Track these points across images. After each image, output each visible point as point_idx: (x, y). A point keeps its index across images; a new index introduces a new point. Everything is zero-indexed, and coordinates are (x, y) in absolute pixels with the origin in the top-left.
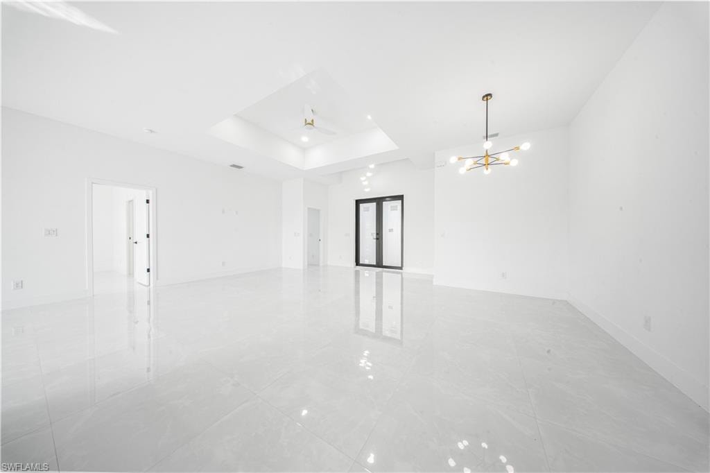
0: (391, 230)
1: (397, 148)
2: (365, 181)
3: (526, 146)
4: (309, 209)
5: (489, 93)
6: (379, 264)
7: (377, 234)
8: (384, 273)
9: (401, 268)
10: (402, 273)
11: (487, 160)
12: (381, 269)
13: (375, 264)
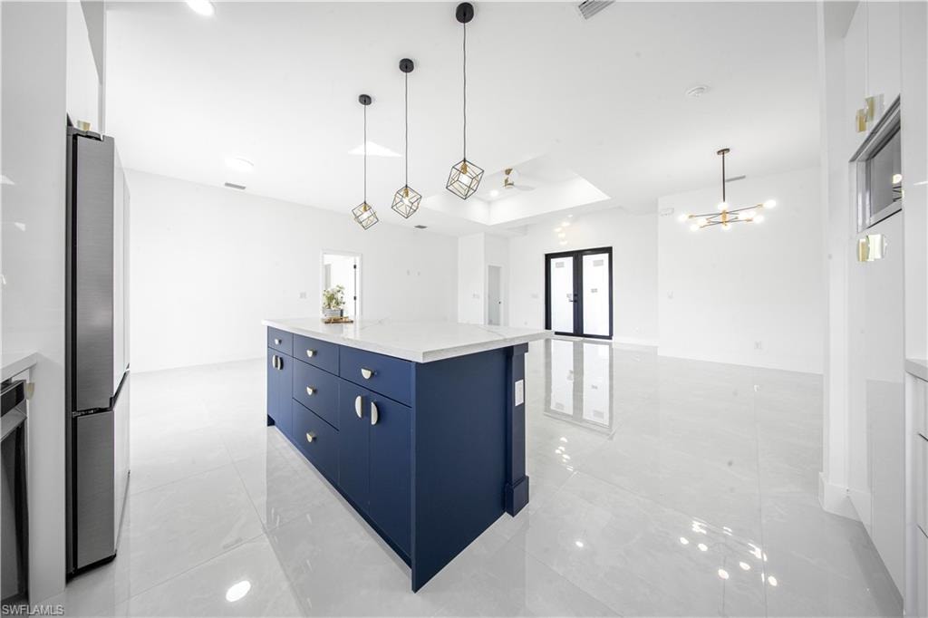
0: (594, 291)
1: (607, 198)
2: (561, 232)
3: (771, 204)
4: (490, 266)
5: (725, 148)
6: (578, 331)
7: (575, 295)
8: (585, 345)
9: (610, 337)
10: (610, 345)
11: (725, 217)
12: (582, 338)
13: (572, 332)
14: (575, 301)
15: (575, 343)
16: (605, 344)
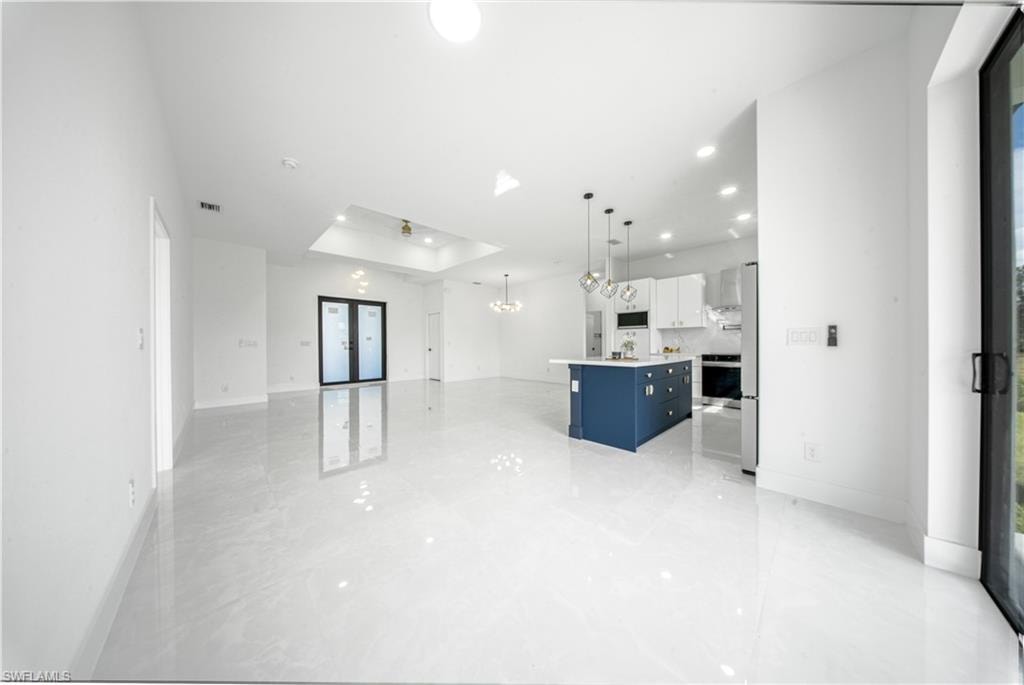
0: (368, 339)
7: (351, 343)
8: (360, 390)
9: (383, 378)
10: (384, 385)
12: (358, 384)
13: (349, 379)
14: (350, 349)
15: (351, 390)
16: (379, 385)
